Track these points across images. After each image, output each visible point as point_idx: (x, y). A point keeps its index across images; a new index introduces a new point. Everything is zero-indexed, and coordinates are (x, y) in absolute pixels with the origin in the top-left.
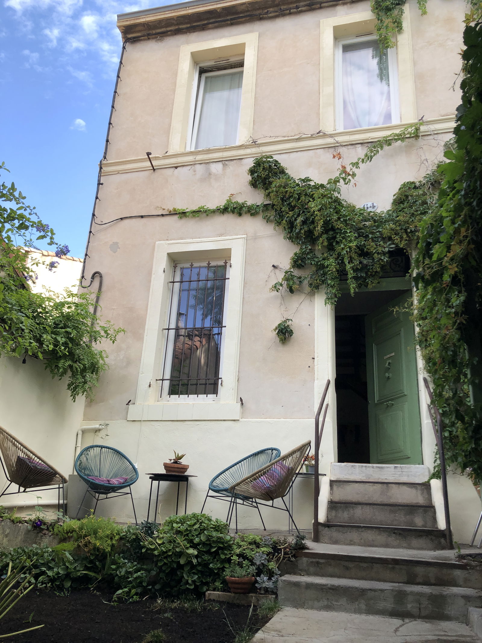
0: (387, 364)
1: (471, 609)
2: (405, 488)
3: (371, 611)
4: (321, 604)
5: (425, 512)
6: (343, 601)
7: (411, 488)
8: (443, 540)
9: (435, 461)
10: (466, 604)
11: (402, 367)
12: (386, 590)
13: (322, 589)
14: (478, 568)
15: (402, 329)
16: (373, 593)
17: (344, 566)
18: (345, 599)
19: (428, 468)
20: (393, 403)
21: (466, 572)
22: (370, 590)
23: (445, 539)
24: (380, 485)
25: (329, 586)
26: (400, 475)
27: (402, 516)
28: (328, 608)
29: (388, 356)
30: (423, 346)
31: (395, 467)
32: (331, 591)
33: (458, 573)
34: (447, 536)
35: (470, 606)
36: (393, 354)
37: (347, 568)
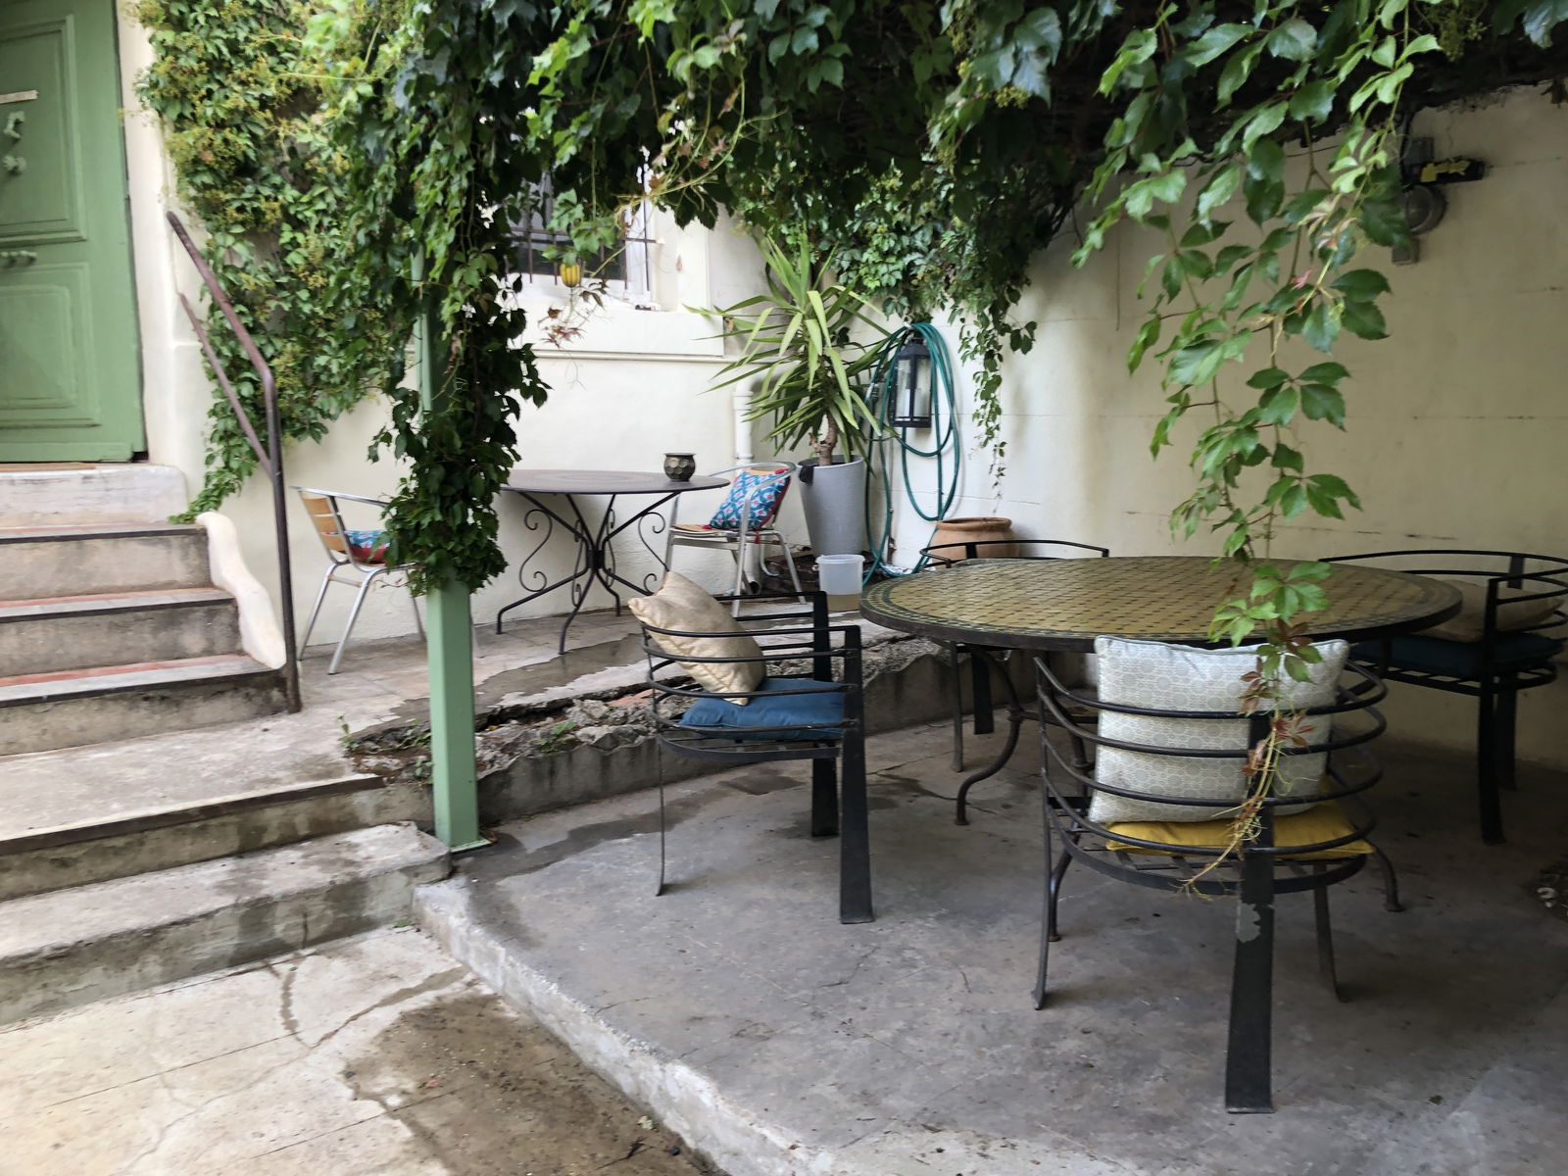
0: (11, 125)
1: (421, 891)
2: (133, 545)
3: (177, 972)
4: (24, 1004)
5: (211, 615)
6: (95, 976)
7: (154, 544)
8: (276, 694)
9: (210, 460)
10: (409, 884)
11: (68, 145)
12: (217, 911)
13: (24, 967)
14: (405, 775)
15: (70, 19)
16: (183, 929)
17: (53, 861)
18: (99, 970)
19: (183, 474)
20: (33, 254)
21: (381, 791)
22: (174, 924)
23: (284, 691)
24: (56, 545)
25: (47, 953)
26: (100, 498)
27: (147, 636)
28: (48, 1008)
29: (12, 97)
30: (172, 114)
31: (86, 477)
32: (54, 963)
33: (363, 800)
34: (289, 684)
35: (418, 885)
36: (32, 95)
37: (64, 863)
